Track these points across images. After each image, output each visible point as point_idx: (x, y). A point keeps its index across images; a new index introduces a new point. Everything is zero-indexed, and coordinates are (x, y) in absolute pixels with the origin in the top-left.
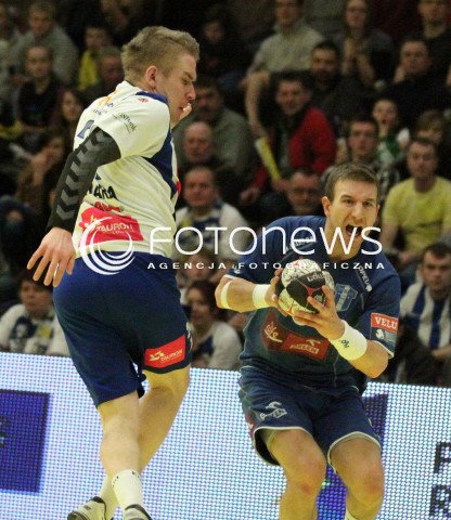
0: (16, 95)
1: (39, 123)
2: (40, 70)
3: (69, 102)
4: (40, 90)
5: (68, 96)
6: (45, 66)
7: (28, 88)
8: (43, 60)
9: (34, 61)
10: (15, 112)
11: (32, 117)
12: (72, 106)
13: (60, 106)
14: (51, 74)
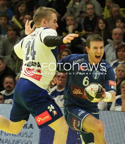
0: (83, 20)
1: (91, 30)
2: (90, 12)
3: (101, 23)
4: (91, 19)
5: (101, 21)
6: (92, 11)
7: (87, 19)
8: (92, 9)
9: (89, 9)
10: (82, 27)
11: (88, 29)
12: (102, 24)
13: (98, 25)
14: (95, 14)
